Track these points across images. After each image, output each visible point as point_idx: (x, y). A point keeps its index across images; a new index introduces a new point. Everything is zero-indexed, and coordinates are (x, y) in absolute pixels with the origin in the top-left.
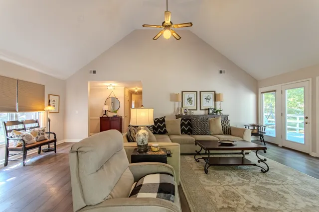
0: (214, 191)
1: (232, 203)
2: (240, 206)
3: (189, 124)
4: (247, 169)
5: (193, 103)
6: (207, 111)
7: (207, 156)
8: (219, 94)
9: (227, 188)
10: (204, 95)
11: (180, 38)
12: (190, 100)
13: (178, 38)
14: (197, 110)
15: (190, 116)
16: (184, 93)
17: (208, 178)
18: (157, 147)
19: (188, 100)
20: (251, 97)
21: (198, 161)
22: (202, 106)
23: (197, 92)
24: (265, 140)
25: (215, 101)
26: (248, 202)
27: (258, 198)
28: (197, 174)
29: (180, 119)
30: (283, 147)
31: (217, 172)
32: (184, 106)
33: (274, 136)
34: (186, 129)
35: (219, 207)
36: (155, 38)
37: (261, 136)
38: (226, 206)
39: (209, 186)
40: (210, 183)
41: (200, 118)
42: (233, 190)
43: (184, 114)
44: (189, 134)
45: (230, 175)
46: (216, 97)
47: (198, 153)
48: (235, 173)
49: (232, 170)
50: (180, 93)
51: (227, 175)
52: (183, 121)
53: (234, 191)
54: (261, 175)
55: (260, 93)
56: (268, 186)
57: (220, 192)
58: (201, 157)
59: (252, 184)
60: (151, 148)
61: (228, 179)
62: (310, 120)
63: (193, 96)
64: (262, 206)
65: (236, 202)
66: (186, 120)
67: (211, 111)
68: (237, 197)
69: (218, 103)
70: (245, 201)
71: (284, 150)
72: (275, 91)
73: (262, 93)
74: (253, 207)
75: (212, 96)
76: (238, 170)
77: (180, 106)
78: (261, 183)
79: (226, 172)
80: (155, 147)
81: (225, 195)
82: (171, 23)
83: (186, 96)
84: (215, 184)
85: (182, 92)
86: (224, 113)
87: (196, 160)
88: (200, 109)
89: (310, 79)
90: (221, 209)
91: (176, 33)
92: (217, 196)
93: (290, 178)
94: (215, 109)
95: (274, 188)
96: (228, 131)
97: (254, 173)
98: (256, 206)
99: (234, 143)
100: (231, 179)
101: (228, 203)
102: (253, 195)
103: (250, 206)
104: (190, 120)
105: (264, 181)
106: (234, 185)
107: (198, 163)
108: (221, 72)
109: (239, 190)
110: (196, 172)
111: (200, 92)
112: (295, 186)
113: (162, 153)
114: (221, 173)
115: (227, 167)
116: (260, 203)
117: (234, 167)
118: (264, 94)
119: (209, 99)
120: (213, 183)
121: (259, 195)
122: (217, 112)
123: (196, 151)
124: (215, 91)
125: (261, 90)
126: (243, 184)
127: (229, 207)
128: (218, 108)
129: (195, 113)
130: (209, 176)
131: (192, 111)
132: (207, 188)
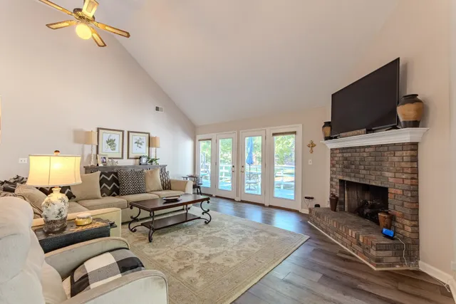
0: (166, 257)
1: (187, 261)
2: (195, 261)
3: (114, 180)
4: (192, 225)
5: (117, 147)
6: (138, 160)
7: (151, 220)
8: (155, 138)
9: (178, 249)
10: (134, 138)
11: (105, 45)
12: (111, 143)
13: (101, 43)
14: (122, 158)
15: (113, 167)
16: (100, 131)
17: (154, 247)
18: (88, 218)
19: (107, 142)
20: (189, 144)
21: (135, 231)
22: (130, 153)
23: (123, 131)
24: (202, 192)
25: (149, 146)
26: (201, 255)
27: (208, 249)
28: (139, 247)
29: (99, 172)
30: (217, 197)
31: (162, 236)
32: (100, 152)
33: (209, 186)
34: (109, 188)
35: (175, 271)
36: (51, 26)
37: (199, 187)
38: (182, 267)
39: (158, 255)
40: (158, 251)
41: (130, 170)
42: (184, 249)
43: (101, 165)
44: (114, 196)
45: (177, 236)
46: (151, 142)
47: (135, 220)
48: (181, 233)
49: (177, 230)
50: (95, 131)
51: (175, 236)
52: (103, 175)
53: (186, 250)
54: (205, 227)
55: (197, 140)
56: (214, 235)
57: (172, 256)
58: (140, 223)
59: (200, 238)
60: (76, 222)
61: (177, 239)
62: (235, 169)
63: (117, 137)
64: (212, 253)
65: (190, 260)
66: (108, 175)
67: (144, 160)
68: (190, 254)
69: (153, 149)
70: (198, 255)
71: (218, 199)
72: (210, 139)
73: (199, 140)
74: (206, 257)
75: (144, 139)
76: (184, 228)
77: (95, 152)
78: (208, 234)
79: (173, 233)
80: (83, 218)
81: (178, 257)
82: (94, 17)
83: (105, 136)
84: (164, 250)
85: (98, 129)
86: (160, 162)
87: (131, 230)
88: (128, 158)
89: (236, 132)
90: (178, 272)
91: (98, 35)
92: (170, 261)
93: (226, 223)
94: (149, 158)
95: (217, 235)
96: (167, 186)
97: (199, 227)
98: (208, 255)
99: (179, 199)
100: (179, 240)
101: (184, 263)
102: (203, 247)
103: (203, 258)
104: (116, 174)
105: (209, 231)
106: (185, 244)
107: (134, 234)
108: (157, 109)
109: (190, 248)
110: (136, 245)
111: (129, 132)
112: (231, 228)
113: (99, 224)
114: (167, 236)
115: (172, 228)
116: (210, 251)
117: (179, 226)
118: (201, 142)
119: (141, 144)
120: (162, 250)
121: (208, 245)
122: (151, 162)
123: (132, 217)
124: (149, 134)
125: (199, 137)
126: (192, 240)
127: (186, 267)
128: (153, 157)
129: (121, 163)
130: (154, 244)
131: (115, 160)
132: (156, 258)
